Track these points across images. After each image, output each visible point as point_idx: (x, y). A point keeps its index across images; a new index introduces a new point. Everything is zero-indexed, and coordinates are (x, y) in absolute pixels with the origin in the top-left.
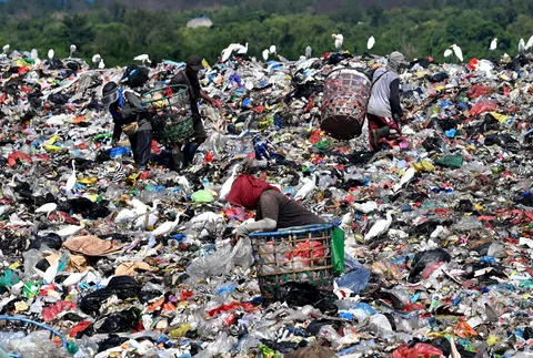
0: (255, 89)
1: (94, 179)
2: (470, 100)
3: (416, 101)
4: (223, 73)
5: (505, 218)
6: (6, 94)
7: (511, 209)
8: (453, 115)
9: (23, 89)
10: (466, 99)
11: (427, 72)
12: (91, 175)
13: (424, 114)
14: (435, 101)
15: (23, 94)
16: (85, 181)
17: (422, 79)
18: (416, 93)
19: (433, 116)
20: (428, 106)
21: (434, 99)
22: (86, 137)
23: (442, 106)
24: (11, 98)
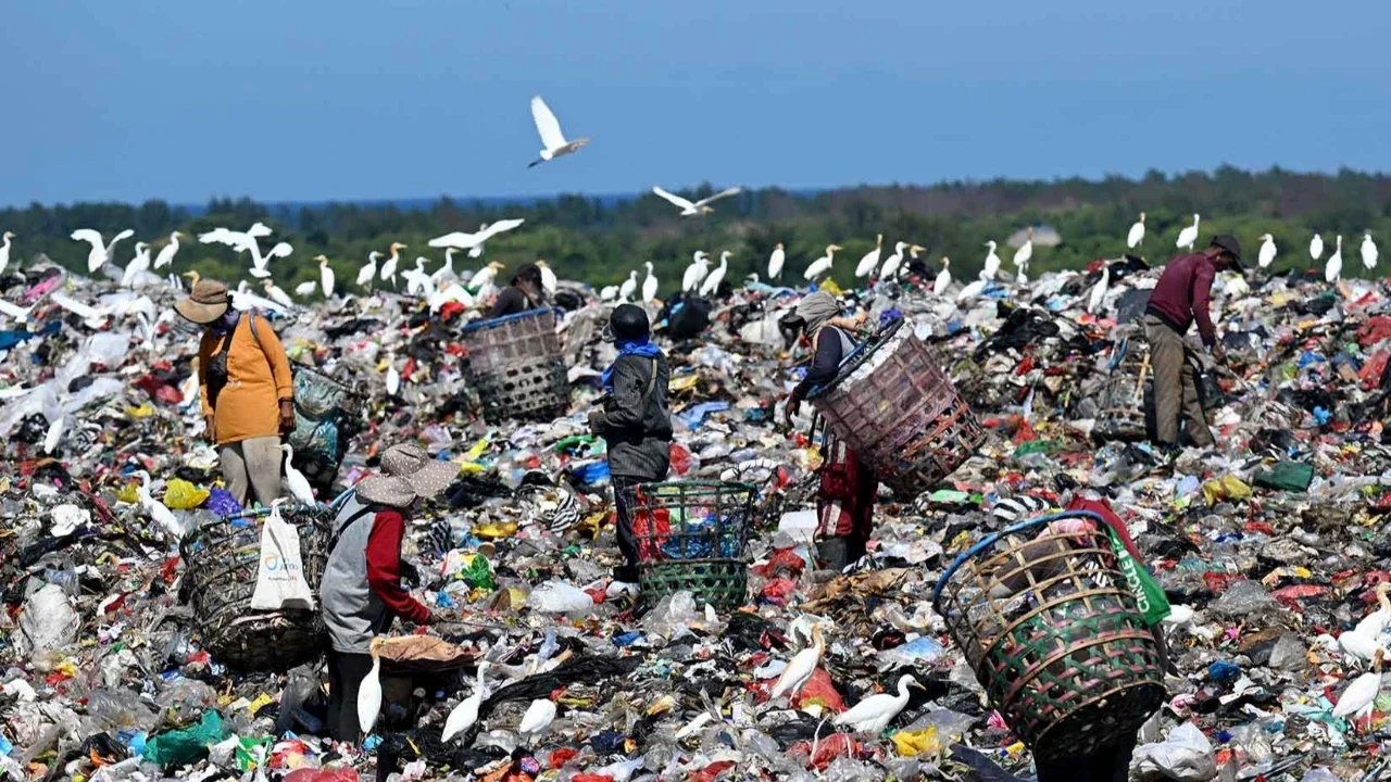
0: (933, 339)
1: (511, 527)
2: (1361, 348)
3: (1253, 353)
4: (868, 307)
5: (1348, 589)
6: (415, 358)
7: (1368, 570)
8: (1326, 383)
9: (451, 350)
10: (1353, 348)
11: (1294, 295)
12: (506, 519)
13: (1266, 381)
14: (1288, 354)
15: (449, 359)
16: (490, 531)
17: (1282, 309)
18: (1254, 338)
19: (1284, 385)
20: (1274, 364)
21: (1288, 348)
22: (547, 443)
23: (1303, 362)
24: (424, 369)
